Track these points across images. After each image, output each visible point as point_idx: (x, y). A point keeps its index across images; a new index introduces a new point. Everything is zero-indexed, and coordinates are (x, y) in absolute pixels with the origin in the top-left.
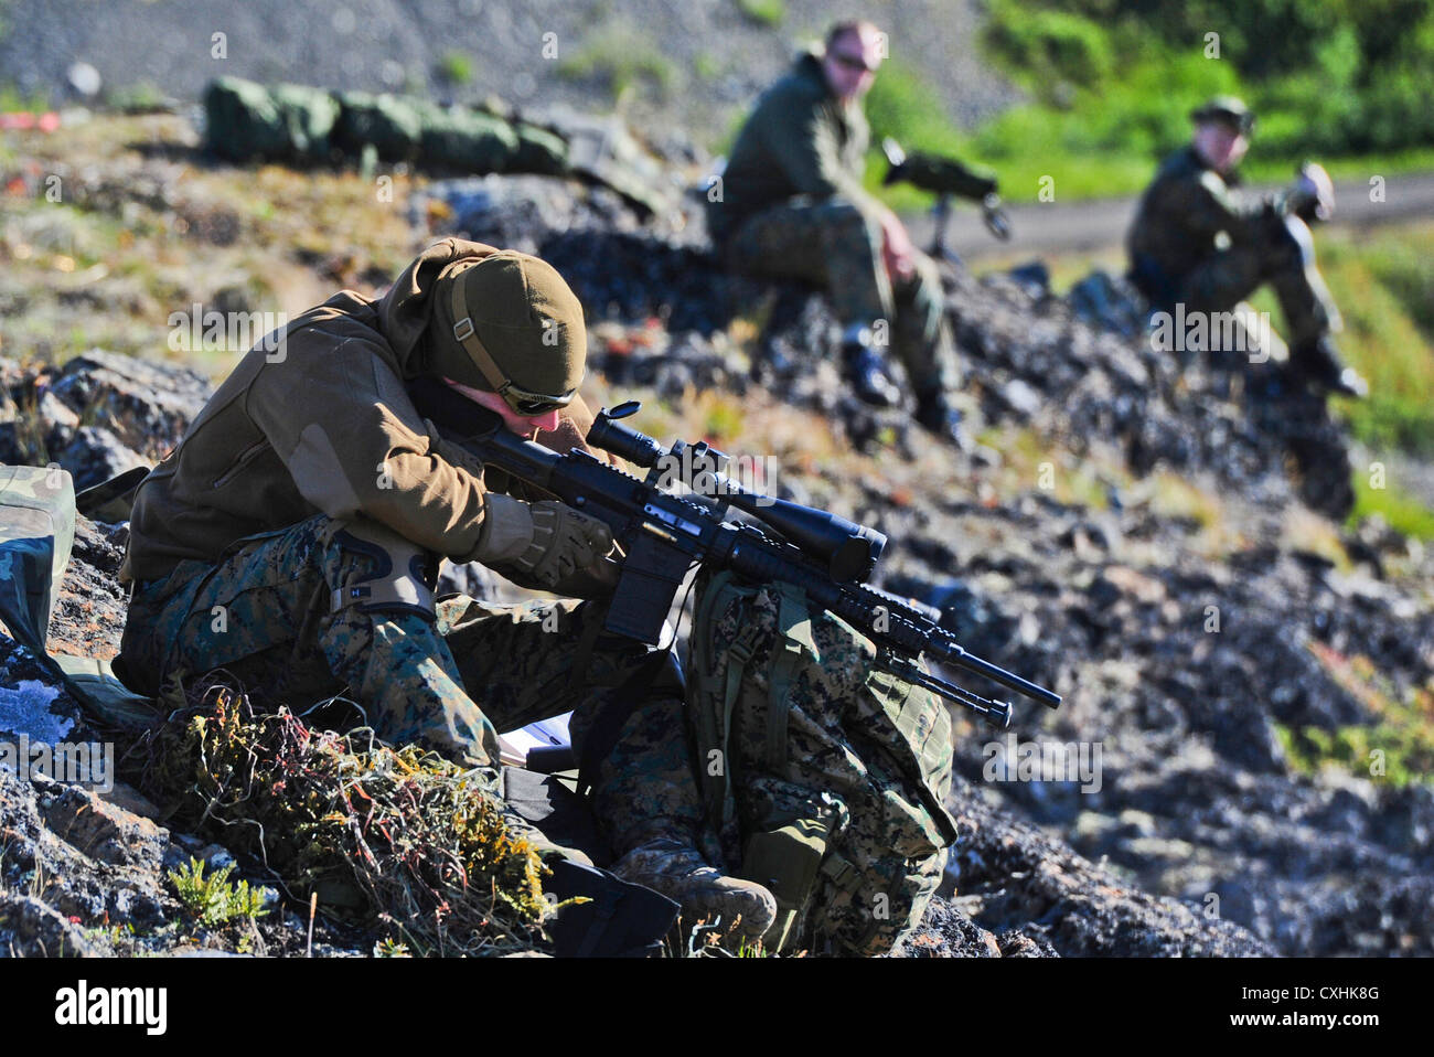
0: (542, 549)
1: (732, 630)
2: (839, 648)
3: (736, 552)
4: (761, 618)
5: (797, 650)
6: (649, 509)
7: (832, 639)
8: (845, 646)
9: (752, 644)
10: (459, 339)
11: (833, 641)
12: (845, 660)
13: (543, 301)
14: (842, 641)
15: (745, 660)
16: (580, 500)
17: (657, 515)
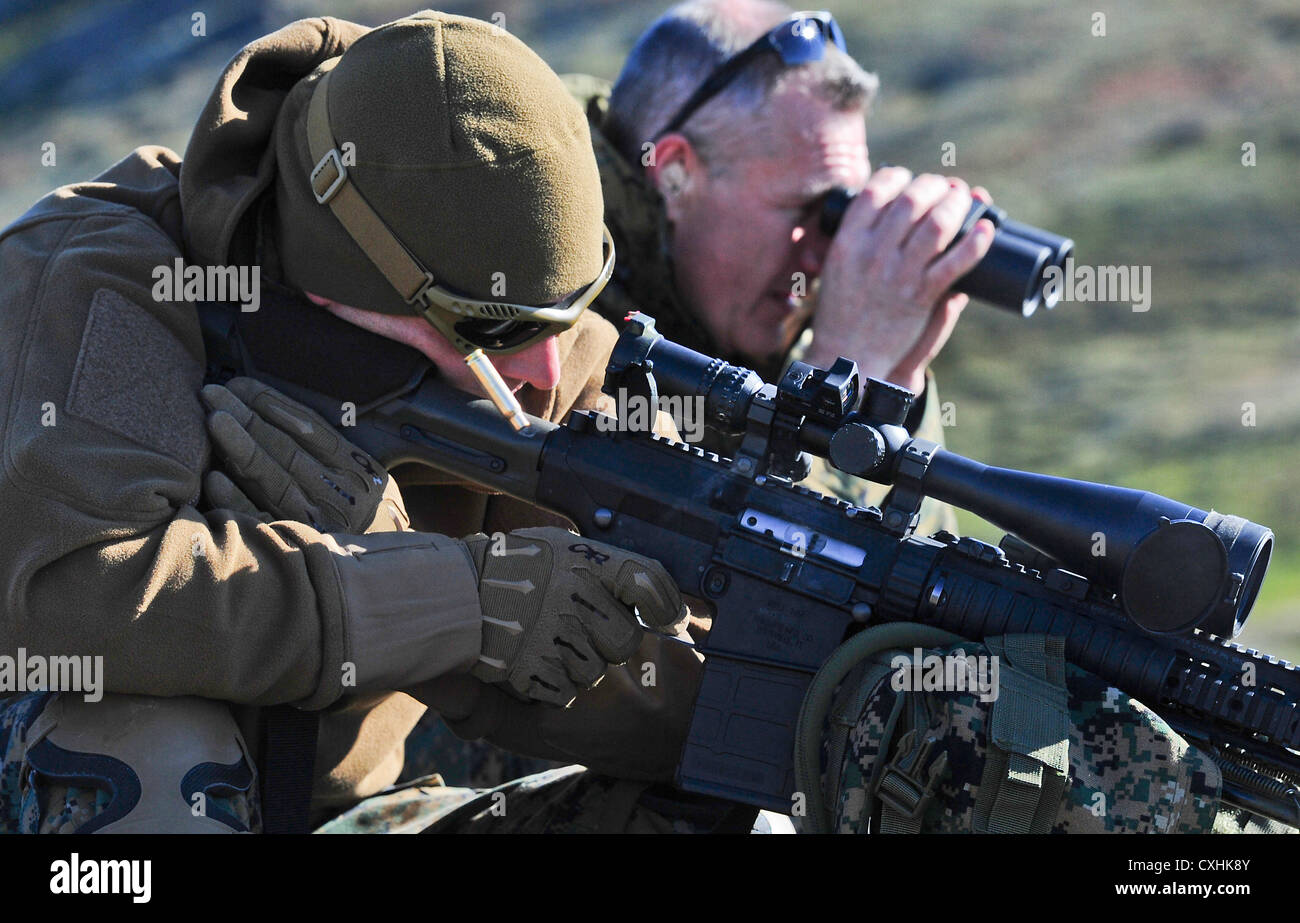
0: (515, 626)
1: (874, 743)
2: (1139, 771)
3: (936, 594)
4: (952, 712)
5: (1035, 779)
6: (752, 521)
7: (1122, 748)
8: (1154, 765)
9: (925, 777)
10: (321, 200)
11: (1123, 758)
12: (1153, 798)
13: (483, 107)
14: (1146, 756)
15: (911, 809)
16: (603, 516)
17: (769, 532)
